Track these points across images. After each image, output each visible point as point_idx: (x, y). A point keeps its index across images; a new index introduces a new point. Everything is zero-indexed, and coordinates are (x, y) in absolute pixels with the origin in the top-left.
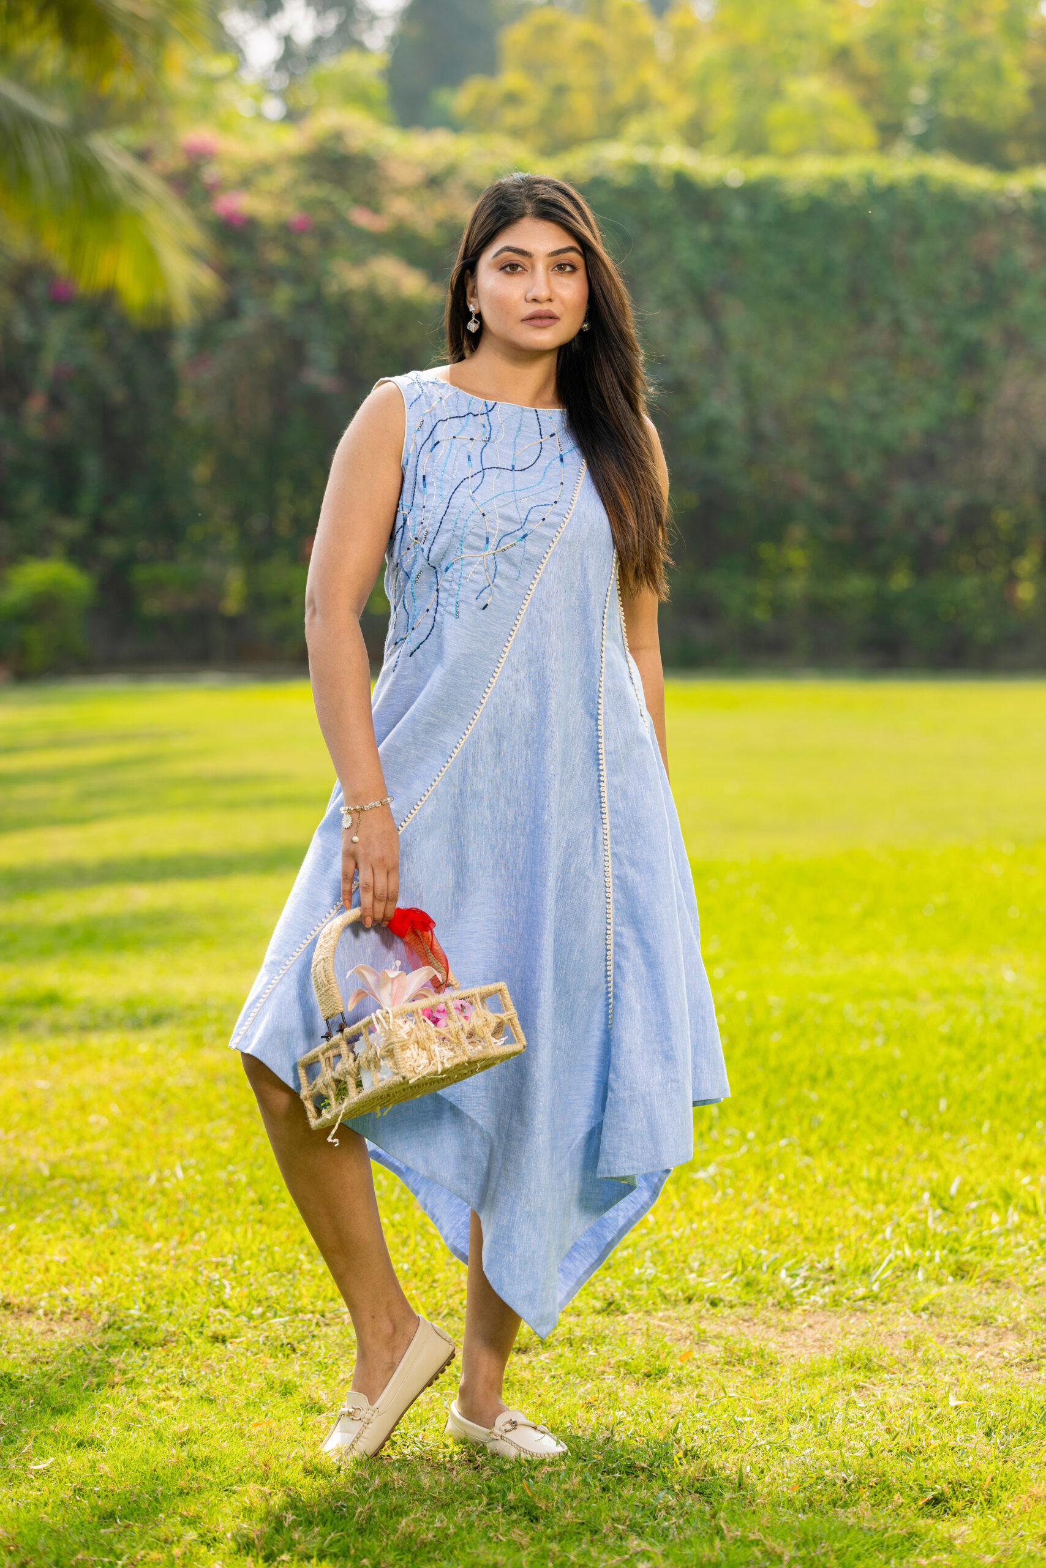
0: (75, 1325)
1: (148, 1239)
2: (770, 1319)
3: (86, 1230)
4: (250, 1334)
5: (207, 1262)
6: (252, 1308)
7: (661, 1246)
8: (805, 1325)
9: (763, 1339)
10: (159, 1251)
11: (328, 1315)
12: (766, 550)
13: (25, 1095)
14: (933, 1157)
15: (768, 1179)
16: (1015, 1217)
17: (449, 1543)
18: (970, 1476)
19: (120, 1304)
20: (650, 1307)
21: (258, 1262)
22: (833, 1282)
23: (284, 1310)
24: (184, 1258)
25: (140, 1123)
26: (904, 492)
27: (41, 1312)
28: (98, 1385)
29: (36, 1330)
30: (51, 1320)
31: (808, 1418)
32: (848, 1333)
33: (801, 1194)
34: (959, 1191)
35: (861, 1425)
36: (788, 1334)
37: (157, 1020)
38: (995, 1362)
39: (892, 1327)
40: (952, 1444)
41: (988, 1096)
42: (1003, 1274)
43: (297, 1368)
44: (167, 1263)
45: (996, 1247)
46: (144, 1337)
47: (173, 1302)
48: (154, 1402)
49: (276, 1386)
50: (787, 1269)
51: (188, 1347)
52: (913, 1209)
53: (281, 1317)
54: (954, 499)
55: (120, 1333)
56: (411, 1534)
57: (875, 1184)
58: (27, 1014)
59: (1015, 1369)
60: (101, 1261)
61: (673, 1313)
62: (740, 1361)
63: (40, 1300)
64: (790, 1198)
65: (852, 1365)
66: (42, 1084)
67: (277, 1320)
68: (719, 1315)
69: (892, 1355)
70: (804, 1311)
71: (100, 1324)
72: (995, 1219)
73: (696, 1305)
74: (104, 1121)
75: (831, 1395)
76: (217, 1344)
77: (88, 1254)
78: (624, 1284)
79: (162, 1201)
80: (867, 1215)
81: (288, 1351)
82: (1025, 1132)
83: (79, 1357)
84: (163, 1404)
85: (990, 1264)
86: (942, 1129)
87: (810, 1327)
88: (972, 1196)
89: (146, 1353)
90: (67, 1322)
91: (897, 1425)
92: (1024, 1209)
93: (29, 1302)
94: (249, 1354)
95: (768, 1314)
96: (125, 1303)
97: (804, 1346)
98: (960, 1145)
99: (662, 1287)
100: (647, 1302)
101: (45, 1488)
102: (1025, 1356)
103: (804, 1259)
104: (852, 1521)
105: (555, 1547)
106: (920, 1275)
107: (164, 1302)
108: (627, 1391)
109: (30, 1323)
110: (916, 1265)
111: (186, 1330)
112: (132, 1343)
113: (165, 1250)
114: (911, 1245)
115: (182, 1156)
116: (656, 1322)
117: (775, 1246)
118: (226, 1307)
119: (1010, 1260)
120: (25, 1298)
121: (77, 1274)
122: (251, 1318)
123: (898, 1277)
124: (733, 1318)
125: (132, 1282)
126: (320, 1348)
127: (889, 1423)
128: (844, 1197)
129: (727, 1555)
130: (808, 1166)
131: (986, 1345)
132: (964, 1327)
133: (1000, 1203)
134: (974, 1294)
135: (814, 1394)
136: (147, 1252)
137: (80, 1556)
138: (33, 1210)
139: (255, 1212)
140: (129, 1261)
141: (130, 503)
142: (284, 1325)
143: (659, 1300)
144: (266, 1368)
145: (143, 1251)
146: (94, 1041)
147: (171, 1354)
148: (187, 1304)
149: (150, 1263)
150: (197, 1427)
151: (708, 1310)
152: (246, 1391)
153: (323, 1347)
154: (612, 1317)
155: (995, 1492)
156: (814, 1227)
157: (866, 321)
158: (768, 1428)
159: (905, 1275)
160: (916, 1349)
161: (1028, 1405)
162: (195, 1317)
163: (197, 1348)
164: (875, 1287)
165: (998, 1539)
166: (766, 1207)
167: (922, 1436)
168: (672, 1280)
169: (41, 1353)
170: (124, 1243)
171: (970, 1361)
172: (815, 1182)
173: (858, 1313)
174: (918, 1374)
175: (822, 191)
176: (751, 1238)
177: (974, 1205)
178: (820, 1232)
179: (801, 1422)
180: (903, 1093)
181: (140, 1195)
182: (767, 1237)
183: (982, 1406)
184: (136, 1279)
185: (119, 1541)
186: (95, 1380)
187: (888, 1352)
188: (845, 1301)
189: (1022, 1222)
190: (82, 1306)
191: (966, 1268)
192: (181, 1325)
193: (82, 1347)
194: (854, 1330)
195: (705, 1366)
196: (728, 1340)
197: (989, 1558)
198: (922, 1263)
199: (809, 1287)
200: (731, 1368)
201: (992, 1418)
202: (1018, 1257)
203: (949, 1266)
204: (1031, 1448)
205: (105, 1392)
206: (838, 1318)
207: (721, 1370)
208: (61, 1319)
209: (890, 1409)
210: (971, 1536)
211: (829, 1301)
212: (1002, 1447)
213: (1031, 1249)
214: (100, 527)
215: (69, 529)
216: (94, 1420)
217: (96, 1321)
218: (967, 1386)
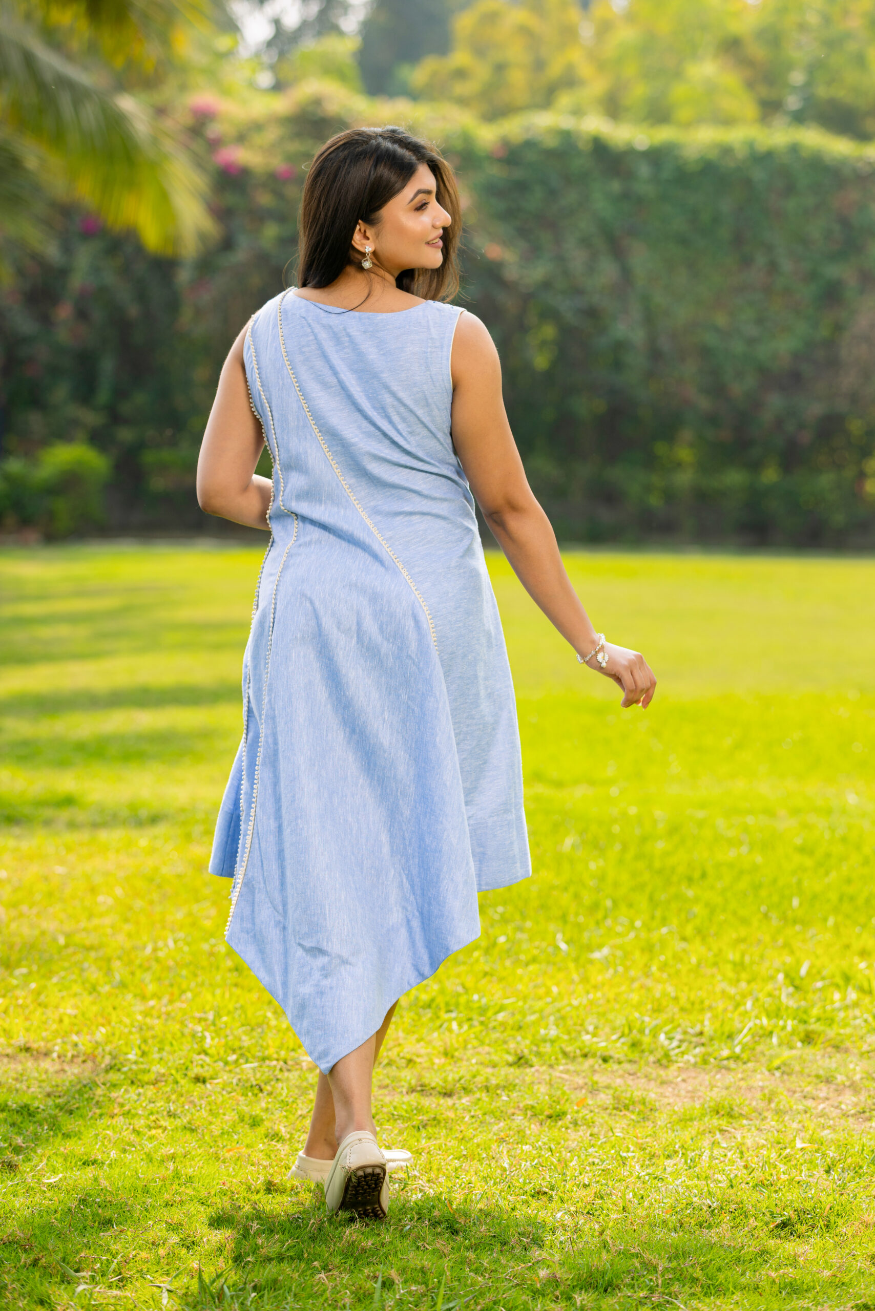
0: (83, 1066)
1: (144, 998)
2: (651, 1074)
3: (93, 990)
4: (226, 1076)
5: (193, 1018)
6: (228, 1056)
7: (563, 1012)
8: (679, 1079)
9: (645, 1090)
10: (153, 1007)
11: (290, 1062)
12: (660, 448)
13: (46, 879)
14: (787, 945)
15: (651, 959)
16: (853, 995)
17: (385, 1250)
18: (813, 1205)
19: (120, 1050)
20: (553, 1061)
21: (233, 1018)
22: (703, 1045)
23: (254, 1057)
24: (173, 1014)
25: (139, 903)
26: (775, 402)
27: (55, 1055)
28: (101, 1115)
29: (51, 1070)
30: (63, 1061)
31: (680, 1155)
32: (715, 1086)
33: (678, 972)
34: (808, 973)
35: (724, 1161)
36: (665, 1086)
37: (155, 819)
38: (835, 1113)
39: (751, 1082)
40: (798, 1178)
41: (833, 896)
42: (842, 1041)
43: (264, 1105)
45: (837, 1019)
46: (140, 1077)
47: (163, 1049)
48: (146, 1130)
49: (246, 1119)
50: (666, 1033)
51: (175, 1086)
52: (769, 987)
53: (251, 1063)
54: (814, 409)
55: (119, 1074)
56: (353, 1242)
57: (739, 966)
58: (48, 813)
59: (851, 1119)
60: (105, 1014)
61: (571, 1067)
62: (626, 1107)
63: (55, 1045)
64: (669, 976)
65: (718, 1113)
66: (60, 870)
67: (248, 1065)
68: (609, 1069)
69: (750, 1104)
70: (679, 1068)
71: (103, 1066)
72: (837, 996)
73: (590, 1061)
74: (110, 901)
76: (199, 1084)
77: (95, 1009)
78: (532, 1043)
79: (156, 967)
80: (732, 991)
81: (256, 1091)
82: (863, 926)
83: (86, 1093)
84: (153, 1132)
85: (831, 1033)
86: (795, 922)
87: (684, 1080)
88: (819, 977)
89: (141, 1090)
90: (76, 1063)
91: (754, 1162)
92: (861, 989)
93: (45, 1046)
94: (224, 1093)
95: (650, 1070)
96: (124, 1049)
97: (678, 1096)
98: (809, 935)
99: (563, 1045)
100: (550, 1058)
101: (55, 1198)
102: (859, 1109)
103: (679, 1026)
104: (715, 1239)
105: (471, 1255)
106: (775, 1040)
107: (156, 1049)
108: (533, 1129)
109: (46, 1064)
110: (771, 1033)
111: (173, 1072)
112: (130, 1082)
113: (158, 1006)
114: (768, 1016)
115: (173, 931)
116: (557, 1074)
117: (656, 1014)
118: (206, 1054)
119: (848, 1031)
120: (42, 1044)
121: (86, 1025)
122: (226, 1063)
123: (756, 1042)
124: (621, 1072)
125: (130, 1033)
126: (282, 1089)
127: (747, 1161)
128: (713, 976)
129: (612, 1265)
130: (684, 950)
131: (827, 1099)
132: (810, 1083)
133: (841, 983)
134: (818, 1057)
135: (686, 1135)
136: (142, 1008)
137: (83, 1255)
138: (51, 972)
139: (232, 977)
140: (128, 1015)
141: (140, 399)
142: (254, 1069)
143: (560, 1056)
144: (238, 1104)
145: (140, 1007)
146: (103, 836)
147: (161, 1092)
149: (145, 1017)
150: (181, 1151)
151: (600, 1065)
152: (221, 1123)
153: (285, 1088)
154: (521, 1069)
155: (832, 1219)
156: (688, 999)
157: (746, 262)
158: (647, 1162)
159: (763, 1040)
160: (770, 1101)
161: (861, 1148)
162: (182, 1061)
163: (182, 1087)
164: (738, 1050)
165: (834, 1258)
166: (649, 983)
167: (774, 1172)
168: (571, 1040)
169: (55, 1089)
170: (124, 1000)
171: (814, 1112)
172: (690, 962)
173: (723, 1071)
174: (772, 1122)
175: (713, 155)
176: (637, 1007)
177: (819, 984)
178: (693, 1004)
179: (674, 1158)
180: (763, 893)
181: (138, 962)
182: (649, 1006)
183: (823, 1148)
184: (134, 1030)
185: (115, 1243)
186: (98, 1111)
187: (747, 1102)
188: (712, 1060)
189: (858, 999)
190: (89, 1051)
191: (812, 1036)
192: (169, 1068)
193: (88, 1084)
194: (719, 1084)
195: (597, 1110)
196: (616, 1090)
197: (827, 1273)
198: (776, 1031)
199: (683, 1048)
200: (618, 1113)
201: (831, 1158)
202: (855, 1028)
203: (798, 1034)
204: (863, 1184)
205: (106, 1121)
206: (707, 1074)
207: (610, 1115)
208: (72, 1061)
209: (748, 1149)
210: (812, 1255)
211: (699, 1060)
212: (839, 1183)
213: (866, 1021)
214: (115, 418)
215: (91, 418)
216: (96, 1143)
217: (100, 1063)
218: (811, 1132)
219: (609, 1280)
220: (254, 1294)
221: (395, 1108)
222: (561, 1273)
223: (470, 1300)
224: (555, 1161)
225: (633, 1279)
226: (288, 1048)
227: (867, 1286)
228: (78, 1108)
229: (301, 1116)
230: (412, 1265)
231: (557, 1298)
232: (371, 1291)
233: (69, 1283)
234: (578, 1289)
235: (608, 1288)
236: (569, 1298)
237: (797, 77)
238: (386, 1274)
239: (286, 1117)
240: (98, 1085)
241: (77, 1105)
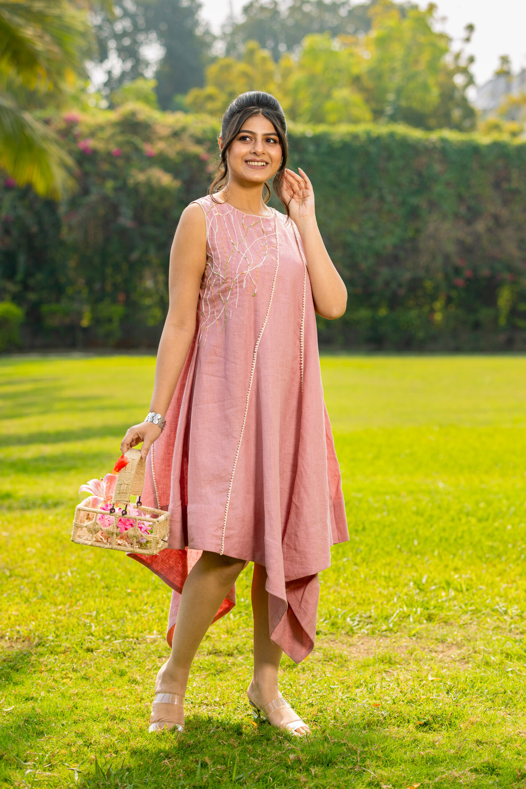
0: (23, 644)
1: (56, 604)
2: (344, 640)
3: (27, 600)
4: (104, 648)
5: (84, 615)
6: (105, 636)
8: (360, 643)
9: (341, 649)
10: (61, 610)
11: (140, 639)
14: (413, 566)
15: (339, 576)
16: (453, 593)
17: (201, 745)
18: (441, 713)
19: (44, 634)
21: (107, 615)
22: (371, 623)
23: (120, 636)
24: (72, 613)
25: (50, 551)
26: (385, 272)
27: (7, 638)
28: (34, 672)
29: (5, 646)
30: (12, 641)
31: (364, 686)
32: (380, 646)
33: (354, 583)
34: (427, 581)
35: (388, 689)
36: (352, 647)
37: (56, 505)
38: (448, 660)
39: (400, 644)
40: (431, 698)
41: (437, 539)
42: (449, 619)
43: (127, 664)
44: (65, 615)
45: (445, 607)
46: (55, 649)
47: (68, 633)
48: (61, 679)
49: (117, 672)
50: (350, 617)
51: (76, 654)
52: (405, 590)
53: (118, 640)
54: (407, 276)
55: (44, 648)
56: (183, 741)
57: (388, 579)
59: (457, 663)
60: (34, 614)
62: (331, 660)
63: (7, 632)
64: (350, 585)
65: (383, 661)
66: (5, 534)
67: (117, 641)
68: (320, 638)
69: (400, 656)
70: (359, 636)
71: (34, 643)
72: (443, 594)
74: (34, 551)
75: (374, 675)
76: (89, 653)
77: (28, 611)
79: (62, 587)
80: (385, 592)
81: (122, 656)
82: (454, 555)
83: (26, 659)
84: (65, 680)
85: (442, 615)
86: (416, 553)
87: (362, 644)
88: (432, 584)
89: (57, 657)
90: (19, 642)
91: (405, 689)
92: (456, 589)
93: (1, 633)
94: (104, 657)
95: (343, 638)
96: (46, 634)
97: (359, 652)
98: (425, 560)
101: (11, 720)
102: (461, 657)
103: (357, 613)
104: (388, 734)
105: (250, 747)
106: (411, 619)
107: (64, 633)
109: (2, 643)
110: (409, 615)
111: (75, 646)
112: (50, 652)
113: (64, 609)
114: (407, 606)
115: (70, 567)
117: (344, 607)
118: (93, 635)
119: (451, 613)
121: (23, 620)
122: (104, 640)
123: (401, 621)
124: (327, 640)
125: (49, 624)
126: (136, 654)
127: (401, 688)
128: (374, 584)
129: (331, 750)
130: (357, 570)
131: (443, 652)
132: (433, 643)
133: (446, 587)
134: (436, 628)
135: (367, 674)
136: (55, 610)
137: (28, 752)
139: (105, 592)
140: (47, 614)
141: (40, 276)
142: (120, 643)
144: (112, 664)
146: (28, 514)
147: (68, 657)
148: (75, 634)
149: (57, 615)
150: (81, 691)
152: (103, 674)
153: (138, 654)
155: (453, 720)
156: (361, 598)
157: (367, 196)
158: (346, 691)
159: (405, 620)
160: (412, 654)
161: (465, 680)
162: (79, 640)
163: (80, 654)
164: (391, 625)
165: (456, 742)
166: (338, 589)
167: (417, 694)
169: (8, 657)
170: (45, 606)
171: (437, 659)
172: (360, 578)
173: (384, 638)
174: (413, 666)
176: (333, 603)
177: (433, 587)
178: (364, 600)
179: (360, 688)
180: (398, 538)
181: (51, 584)
182: (340, 602)
183: (444, 680)
184: (51, 622)
185: (46, 745)
186: (33, 669)
187: (399, 655)
188: (377, 632)
189: (456, 595)
190: (26, 635)
191: (432, 617)
192: (72, 644)
193: (26, 654)
194: (382, 645)
195: (315, 662)
196: (325, 650)
197: (452, 751)
198: (412, 614)
199: (360, 626)
200: (327, 663)
201: (449, 685)
202: (456, 611)
203: (425, 616)
204: (468, 699)
205: (38, 675)
206: (375, 639)
207: (322, 664)
208: (17, 641)
209: (401, 681)
210: (443, 741)
211: (370, 632)
212: (454, 699)
213: (461, 607)
214: (26, 287)
215: (12, 287)
216: (33, 688)
217: (33, 642)
218: (436, 671)
219: (329, 759)
220: (127, 773)
221: (201, 663)
222: (302, 756)
223: (251, 773)
224: (294, 691)
225: (343, 759)
226: (138, 631)
227: (476, 759)
228: (21, 668)
229: (148, 669)
230: (217, 753)
231: (301, 770)
232: (195, 769)
233: (21, 769)
234: (312, 765)
235: (329, 763)
236: (308, 770)
237: (391, 97)
238: (202, 759)
239: (140, 670)
240: (32, 655)
241: (21, 666)
